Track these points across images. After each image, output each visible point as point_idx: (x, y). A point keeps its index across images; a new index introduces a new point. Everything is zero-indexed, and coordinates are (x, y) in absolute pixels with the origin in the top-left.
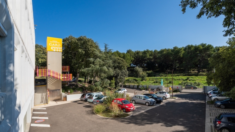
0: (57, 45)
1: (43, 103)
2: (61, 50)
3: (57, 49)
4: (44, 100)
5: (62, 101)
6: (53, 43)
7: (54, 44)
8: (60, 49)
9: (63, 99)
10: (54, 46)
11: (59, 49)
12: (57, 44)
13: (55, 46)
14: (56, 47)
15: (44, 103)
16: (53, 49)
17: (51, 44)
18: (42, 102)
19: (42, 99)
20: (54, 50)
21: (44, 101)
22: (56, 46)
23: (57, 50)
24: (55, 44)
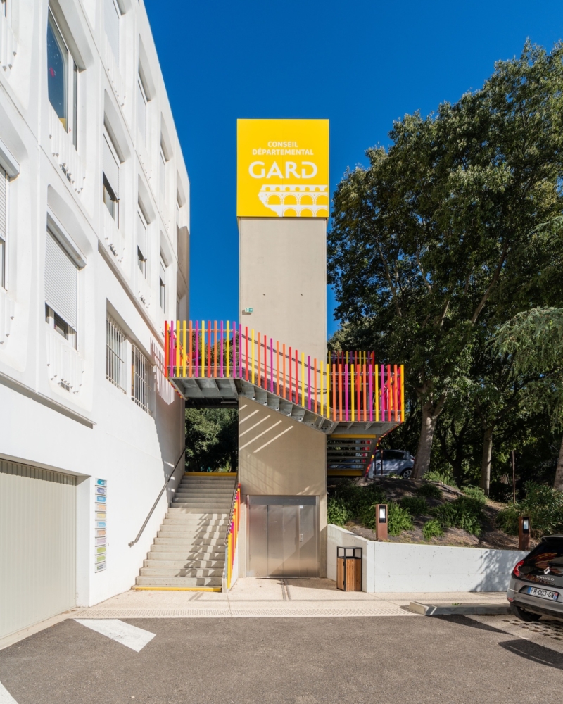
0: (298, 171)
1: (194, 575)
2: (320, 201)
3: (298, 196)
4: (207, 556)
5: (327, 586)
6: (268, 161)
7: (275, 165)
8: (315, 196)
9: (333, 571)
10: (274, 180)
11: (307, 200)
12: (297, 159)
13: (283, 182)
14: (293, 187)
15: (201, 583)
16: (275, 200)
17: (257, 170)
18: (189, 569)
19: (194, 551)
20: (280, 210)
21: (203, 564)
22: (292, 180)
23: (298, 210)
24: (282, 161)
